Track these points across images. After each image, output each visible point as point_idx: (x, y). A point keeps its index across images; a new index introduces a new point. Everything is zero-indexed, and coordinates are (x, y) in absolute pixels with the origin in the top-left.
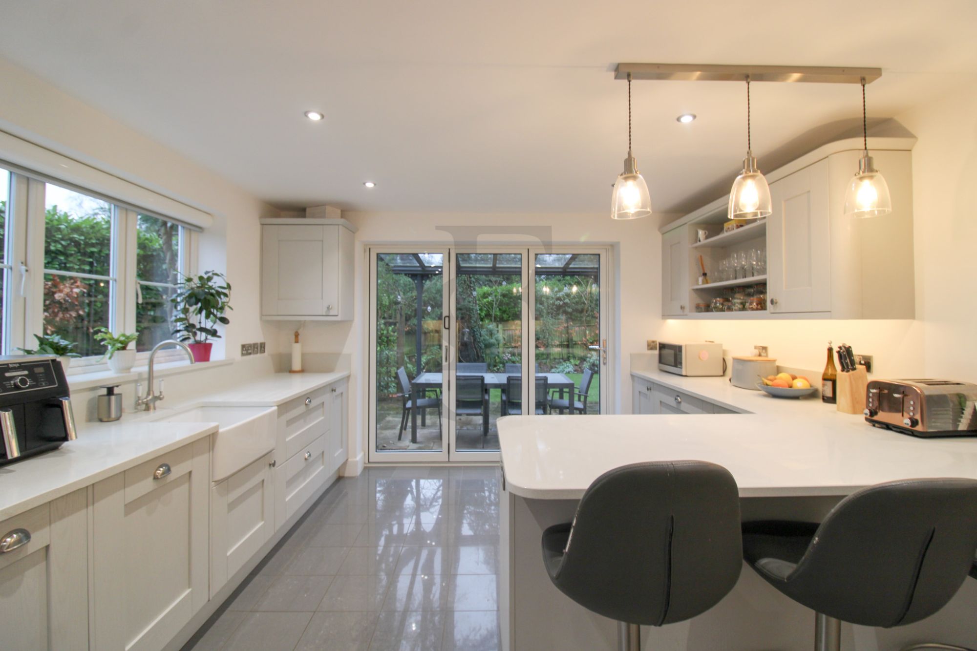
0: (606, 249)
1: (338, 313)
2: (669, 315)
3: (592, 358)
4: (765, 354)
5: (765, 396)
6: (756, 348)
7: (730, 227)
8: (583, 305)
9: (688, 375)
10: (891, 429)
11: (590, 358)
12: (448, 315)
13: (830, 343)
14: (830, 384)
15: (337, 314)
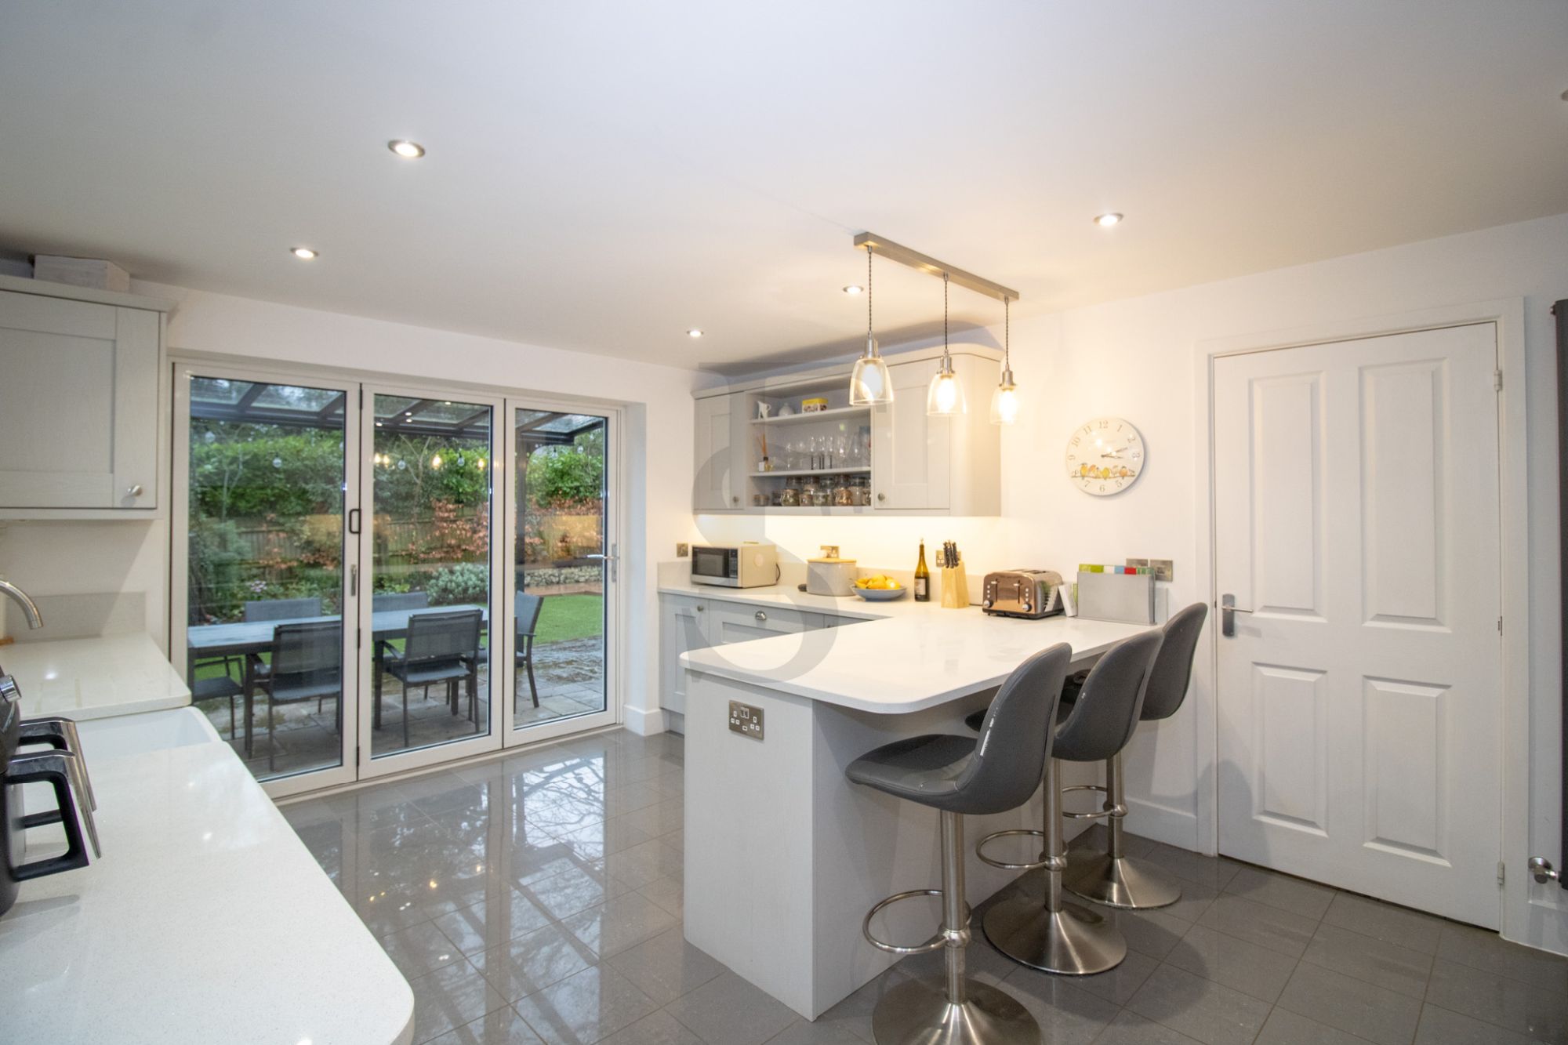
0: (617, 411)
1: (157, 503)
2: (703, 509)
3: (440, 579)
4: (836, 555)
5: (859, 600)
6: (823, 548)
7: (812, 405)
8: (408, 486)
9: (744, 586)
10: (1008, 616)
11: (437, 578)
12: (357, 507)
13: (922, 540)
14: (923, 581)
15: (154, 506)
